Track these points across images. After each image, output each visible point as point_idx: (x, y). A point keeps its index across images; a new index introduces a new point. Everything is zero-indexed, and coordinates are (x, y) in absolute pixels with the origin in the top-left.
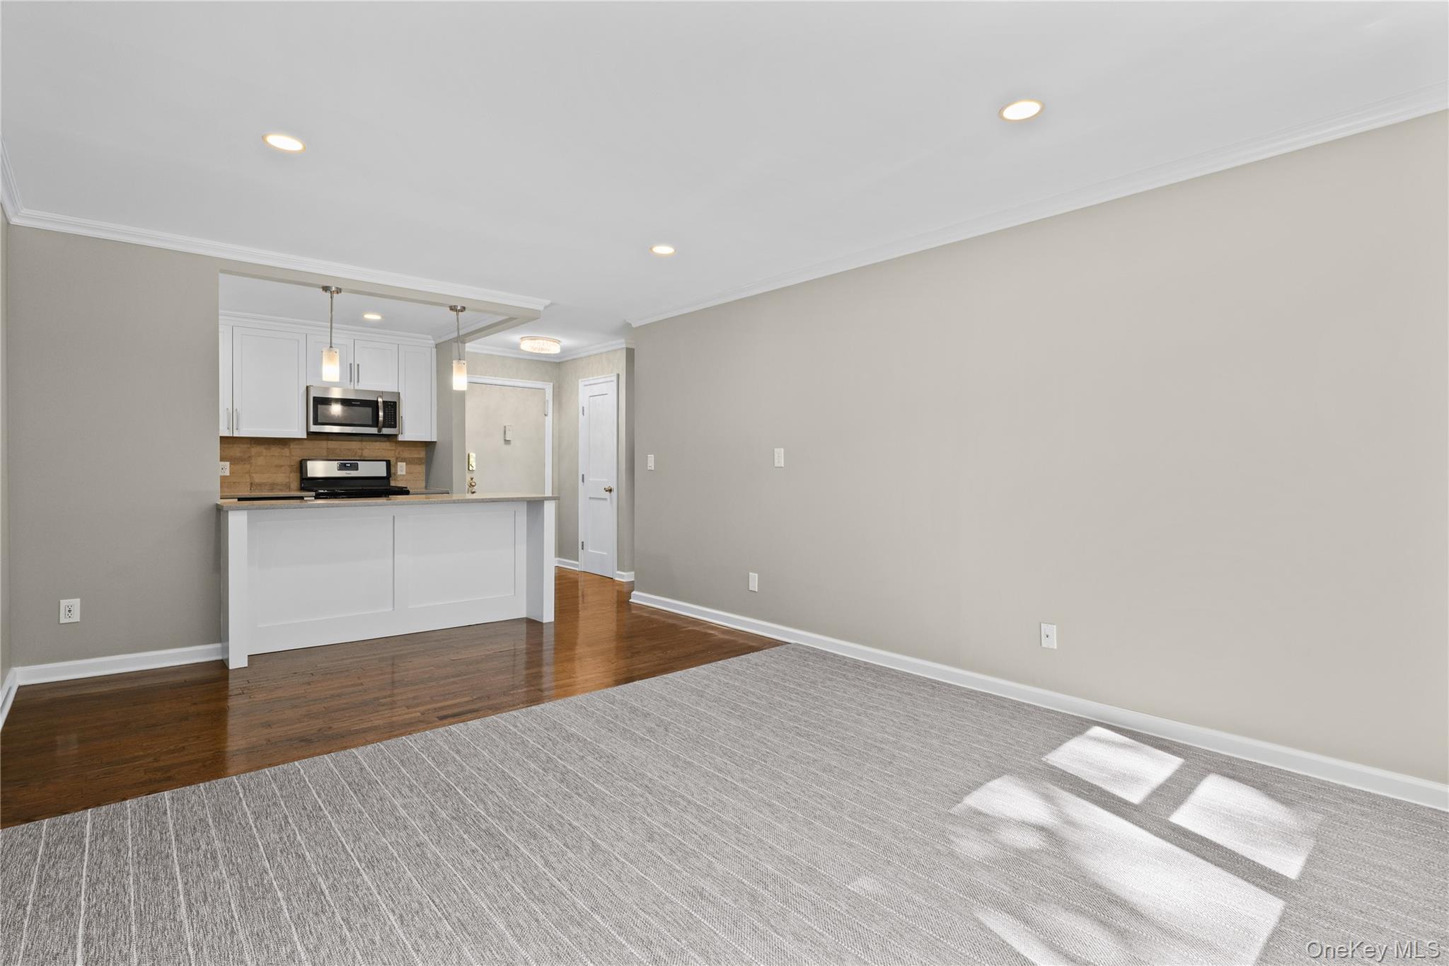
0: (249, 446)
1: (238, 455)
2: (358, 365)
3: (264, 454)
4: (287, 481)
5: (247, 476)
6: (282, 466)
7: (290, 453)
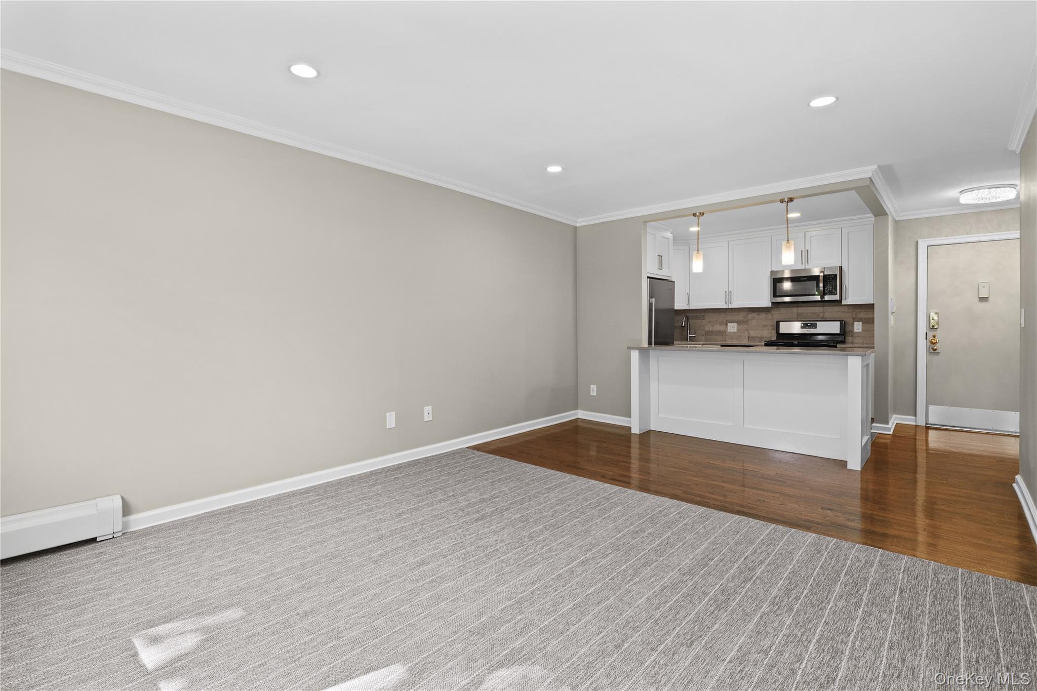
0: (747, 313)
1: (741, 319)
2: (807, 250)
3: (756, 318)
4: (770, 335)
5: (746, 332)
6: (767, 326)
7: (772, 317)
